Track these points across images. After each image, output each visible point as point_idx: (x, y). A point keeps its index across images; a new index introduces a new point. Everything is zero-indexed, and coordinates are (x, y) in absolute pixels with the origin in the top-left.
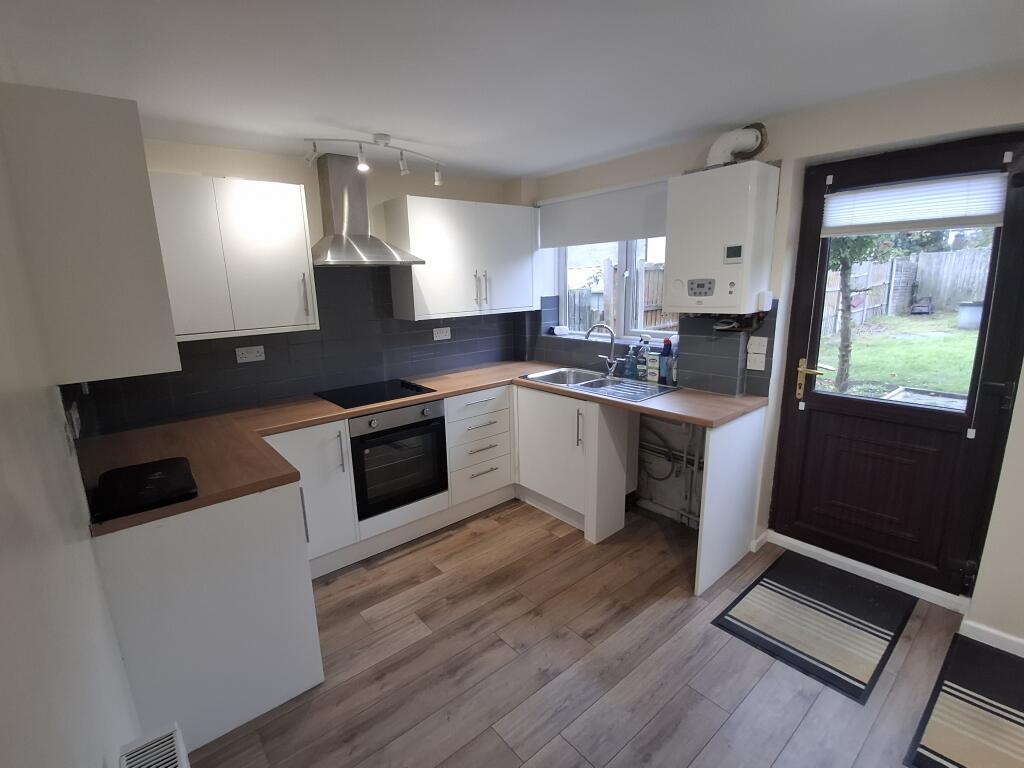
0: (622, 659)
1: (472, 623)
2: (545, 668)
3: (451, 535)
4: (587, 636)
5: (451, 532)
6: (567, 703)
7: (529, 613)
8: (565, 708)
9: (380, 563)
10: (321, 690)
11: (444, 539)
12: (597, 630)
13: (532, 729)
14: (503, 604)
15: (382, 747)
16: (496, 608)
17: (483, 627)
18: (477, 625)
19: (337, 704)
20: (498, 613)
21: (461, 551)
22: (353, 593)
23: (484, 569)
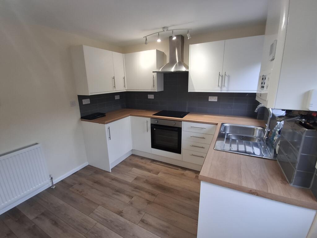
0: (134, 236)
1: (138, 189)
2: (123, 212)
3: (178, 170)
4: (143, 221)
5: (180, 169)
6: (109, 222)
7: (148, 201)
8: (108, 221)
9: (155, 163)
10: (108, 173)
11: (175, 169)
12: (147, 224)
13: (99, 215)
14: (149, 193)
15: (93, 188)
16: (146, 192)
17: (137, 191)
18: (138, 190)
19: (105, 177)
20: (144, 193)
21: (171, 174)
22: (140, 164)
23: (165, 183)
